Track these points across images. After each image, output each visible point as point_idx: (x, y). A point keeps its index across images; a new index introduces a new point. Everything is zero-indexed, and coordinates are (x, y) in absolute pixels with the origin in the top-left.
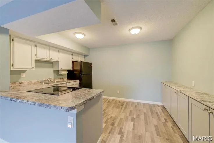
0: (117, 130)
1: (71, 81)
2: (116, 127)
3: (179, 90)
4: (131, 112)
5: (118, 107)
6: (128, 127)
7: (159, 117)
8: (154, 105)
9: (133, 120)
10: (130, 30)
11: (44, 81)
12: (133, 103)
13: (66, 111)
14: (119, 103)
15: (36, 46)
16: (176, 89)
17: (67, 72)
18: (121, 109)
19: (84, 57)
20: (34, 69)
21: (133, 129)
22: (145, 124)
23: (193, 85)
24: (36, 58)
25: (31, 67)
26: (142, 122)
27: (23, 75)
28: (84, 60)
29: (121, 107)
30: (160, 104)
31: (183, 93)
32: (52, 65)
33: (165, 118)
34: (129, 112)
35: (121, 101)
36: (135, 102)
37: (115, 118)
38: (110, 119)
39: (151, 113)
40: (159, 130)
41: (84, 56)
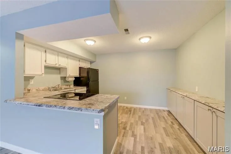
0: (130, 133)
1: (79, 88)
2: (128, 131)
3: (185, 95)
4: (139, 117)
5: (127, 113)
6: (140, 130)
7: (166, 121)
8: (160, 110)
9: (143, 124)
10: (140, 39)
11: (52, 87)
12: (140, 109)
13: (99, 113)
14: (126, 109)
15: (46, 52)
16: (182, 94)
17: (74, 79)
18: (130, 114)
19: (91, 64)
20: (44, 75)
21: (144, 132)
22: (154, 127)
23: (197, 90)
24: (45, 64)
25: (41, 74)
26: (152, 126)
27: (31, 82)
28: (90, 66)
29: (129, 113)
30: (166, 109)
31: (189, 97)
32: (59, 71)
33: (172, 121)
34: (138, 117)
35: (128, 107)
36: (142, 108)
37: (126, 123)
38: (121, 124)
39: (158, 117)
40: (167, 131)
41: (91, 62)
